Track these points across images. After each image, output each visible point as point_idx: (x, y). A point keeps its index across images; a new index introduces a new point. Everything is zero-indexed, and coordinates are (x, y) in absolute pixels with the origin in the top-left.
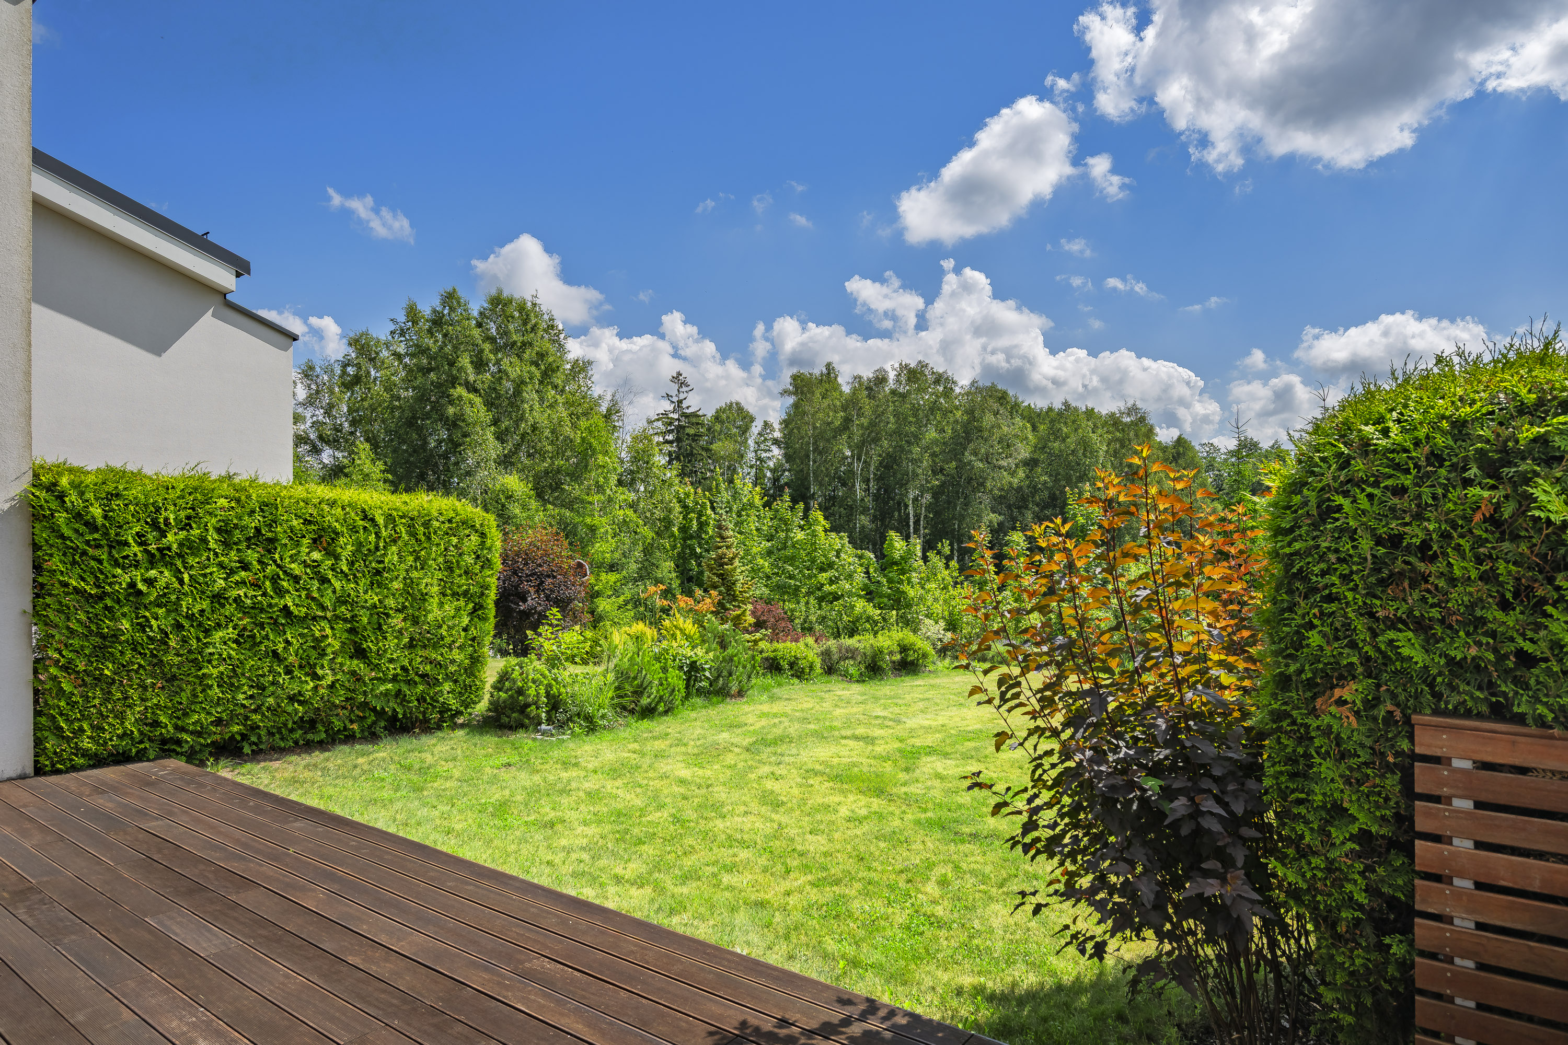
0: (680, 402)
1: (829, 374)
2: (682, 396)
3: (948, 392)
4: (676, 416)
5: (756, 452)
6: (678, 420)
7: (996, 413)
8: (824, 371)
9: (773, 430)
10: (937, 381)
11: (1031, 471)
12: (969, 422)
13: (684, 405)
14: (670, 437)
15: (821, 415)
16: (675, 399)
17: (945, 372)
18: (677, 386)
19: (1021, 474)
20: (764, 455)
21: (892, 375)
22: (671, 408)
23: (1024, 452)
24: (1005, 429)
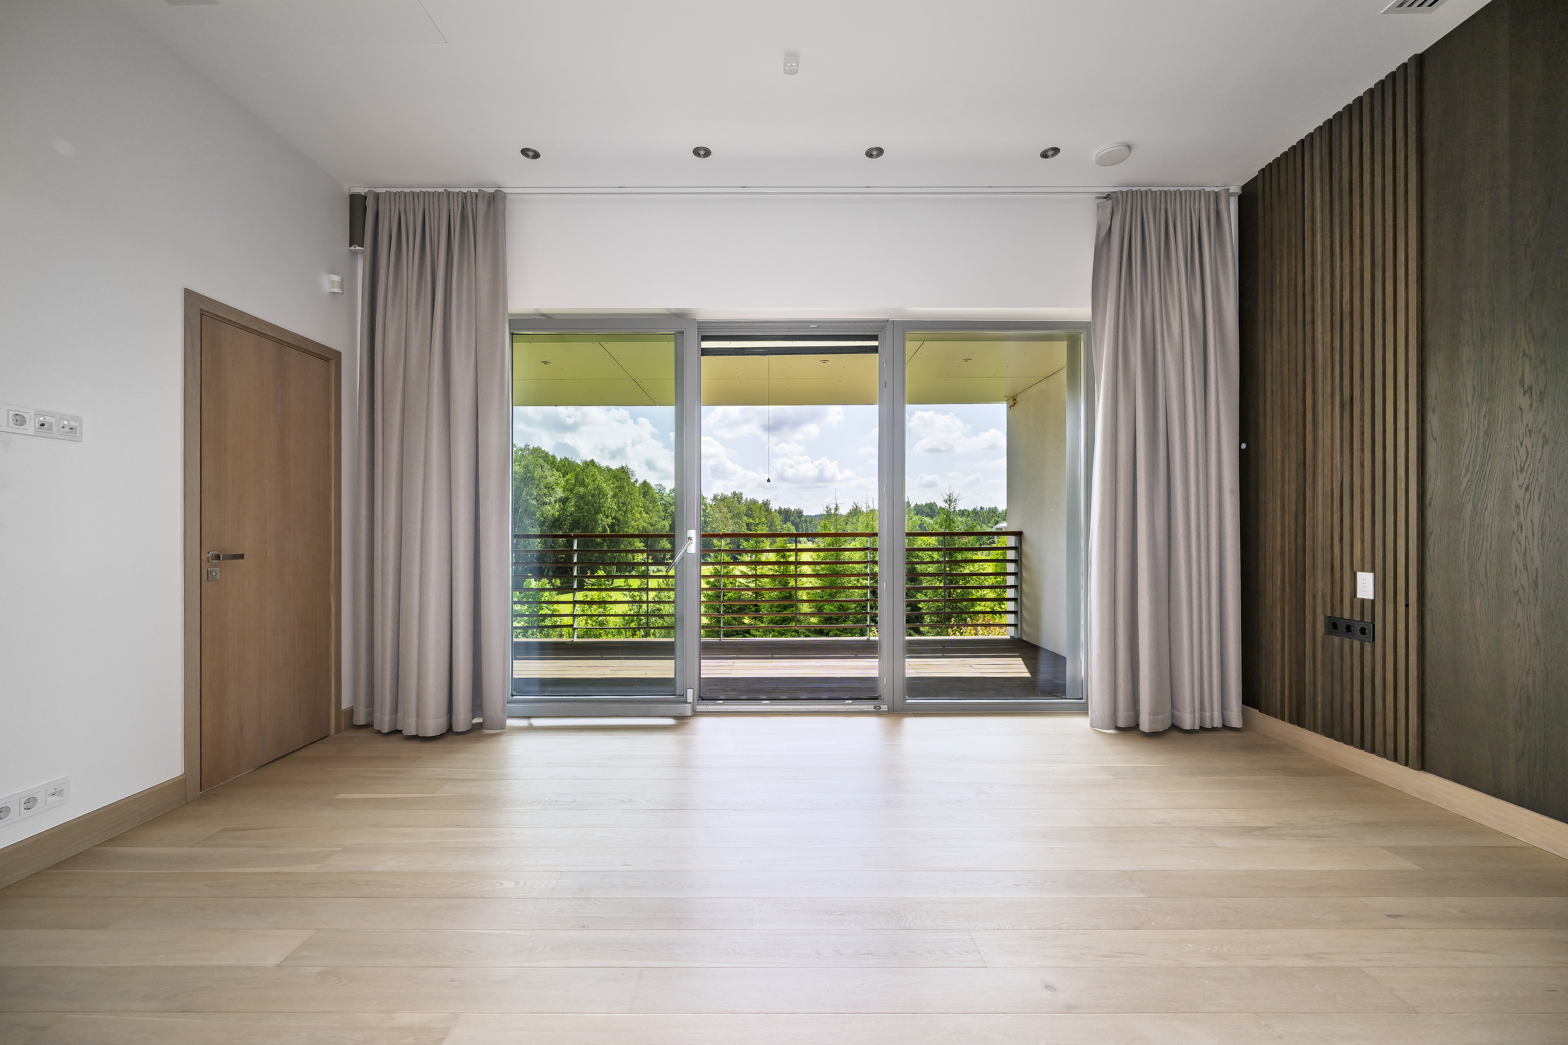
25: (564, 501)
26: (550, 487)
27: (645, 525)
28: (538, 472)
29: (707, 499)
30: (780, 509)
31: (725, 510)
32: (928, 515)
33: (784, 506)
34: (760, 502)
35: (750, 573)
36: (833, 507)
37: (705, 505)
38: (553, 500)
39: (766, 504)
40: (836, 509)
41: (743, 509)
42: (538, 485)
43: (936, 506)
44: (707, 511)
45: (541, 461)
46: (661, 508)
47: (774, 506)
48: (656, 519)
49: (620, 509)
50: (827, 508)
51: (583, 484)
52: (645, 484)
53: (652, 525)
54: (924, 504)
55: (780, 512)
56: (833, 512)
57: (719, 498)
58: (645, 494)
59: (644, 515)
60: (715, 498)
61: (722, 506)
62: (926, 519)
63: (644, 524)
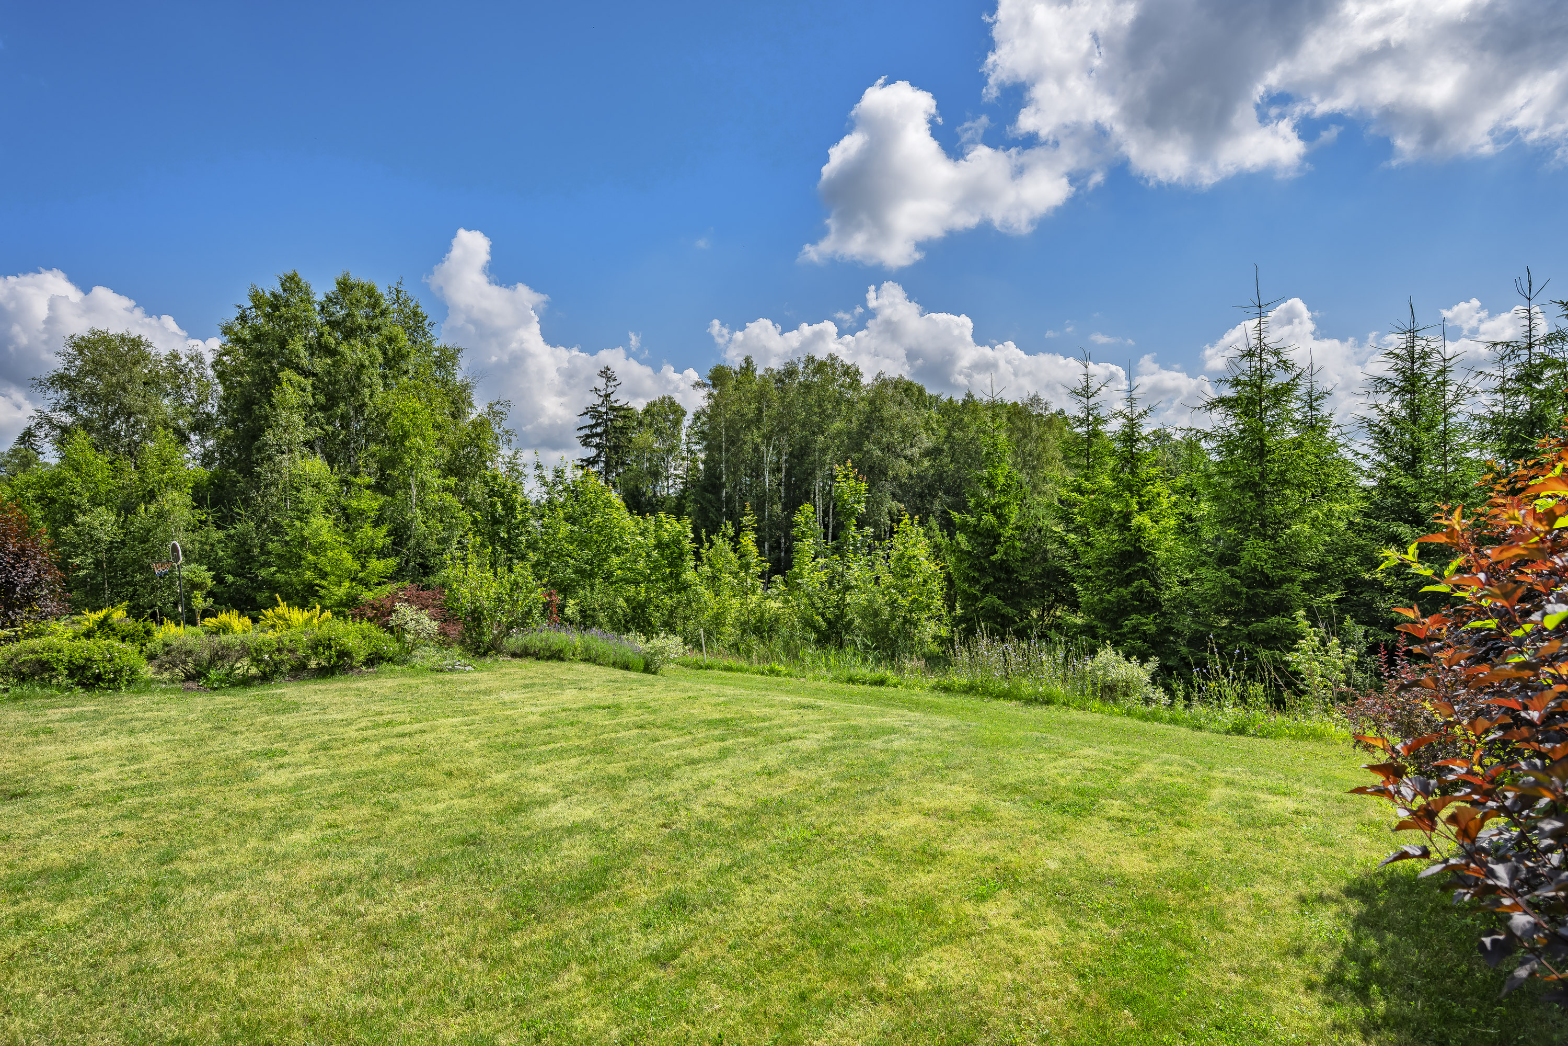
0: (608, 396)
1: (747, 367)
2: (610, 390)
3: (855, 384)
4: (604, 410)
5: (687, 444)
6: (606, 413)
8: (744, 365)
10: (846, 373)
11: (935, 460)
12: (872, 412)
13: (613, 398)
14: (599, 430)
15: (732, 407)
16: (603, 393)
17: (854, 365)
18: (605, 380)
19: (925, 463)
20: (694, 447)
21: (800, 368)
22: (600, 402)
23: (928, 441)
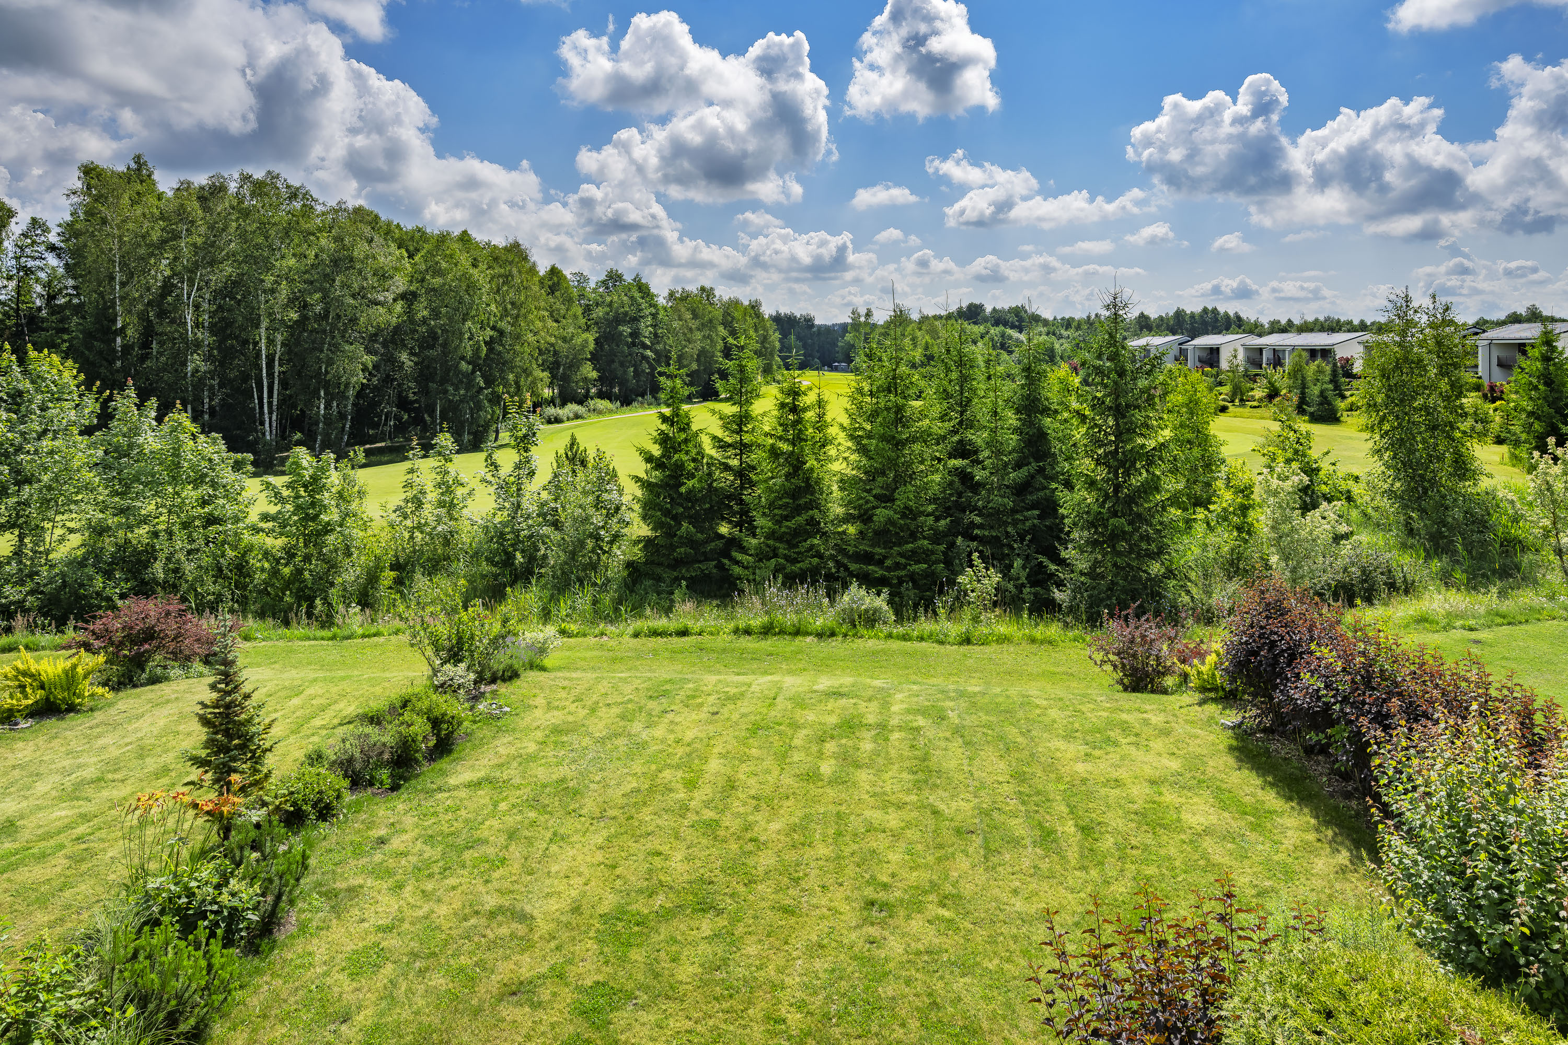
1: (139, 169)
3: (307, 210)
5: (17, 258)
7: (370, 241)
8: (133, 166)
9: (46, 230)
10: (294, 196)
11: (409, 307)
15: (130, 225)
17: (302, 186)
19: (399, 307)
20: (30, 263)
21: (233, 187)
23: (400, 283)
24: (382, 259)
25: (409, 297)
26: (383, 276)
27: (553, 340)
28: (361, 250)
29: (657, 296)
30: (778, 314)
31: (688, 316)
32: (1013, 327)
33: (784, 310)
34: (746, 303)
35: (729, 440)
36: (863, 311)
37: (655, 306)
38: (390, 297)
39: (755, 307)
40: (869, 314)
41: (718, 314)
42: (360, 273)
43: (1026, 312)
44: (660, 317)
45: (367, 230)
46: (579, 311)
47: (768, 311)
48: (571, 330)
49: (505, 313)
50: (853, 313)
51: (438, 272)
52: (554, 271)
53: (564, 340)
54: (1006, 307)
55: (778, 319)
56: (862, 319)
57: (678, 295)
58: (552, 290)
59: (551, 323)
60: (671, 295)
61: (683, 310)
62: (1009, 331)
63: (548, 338)
